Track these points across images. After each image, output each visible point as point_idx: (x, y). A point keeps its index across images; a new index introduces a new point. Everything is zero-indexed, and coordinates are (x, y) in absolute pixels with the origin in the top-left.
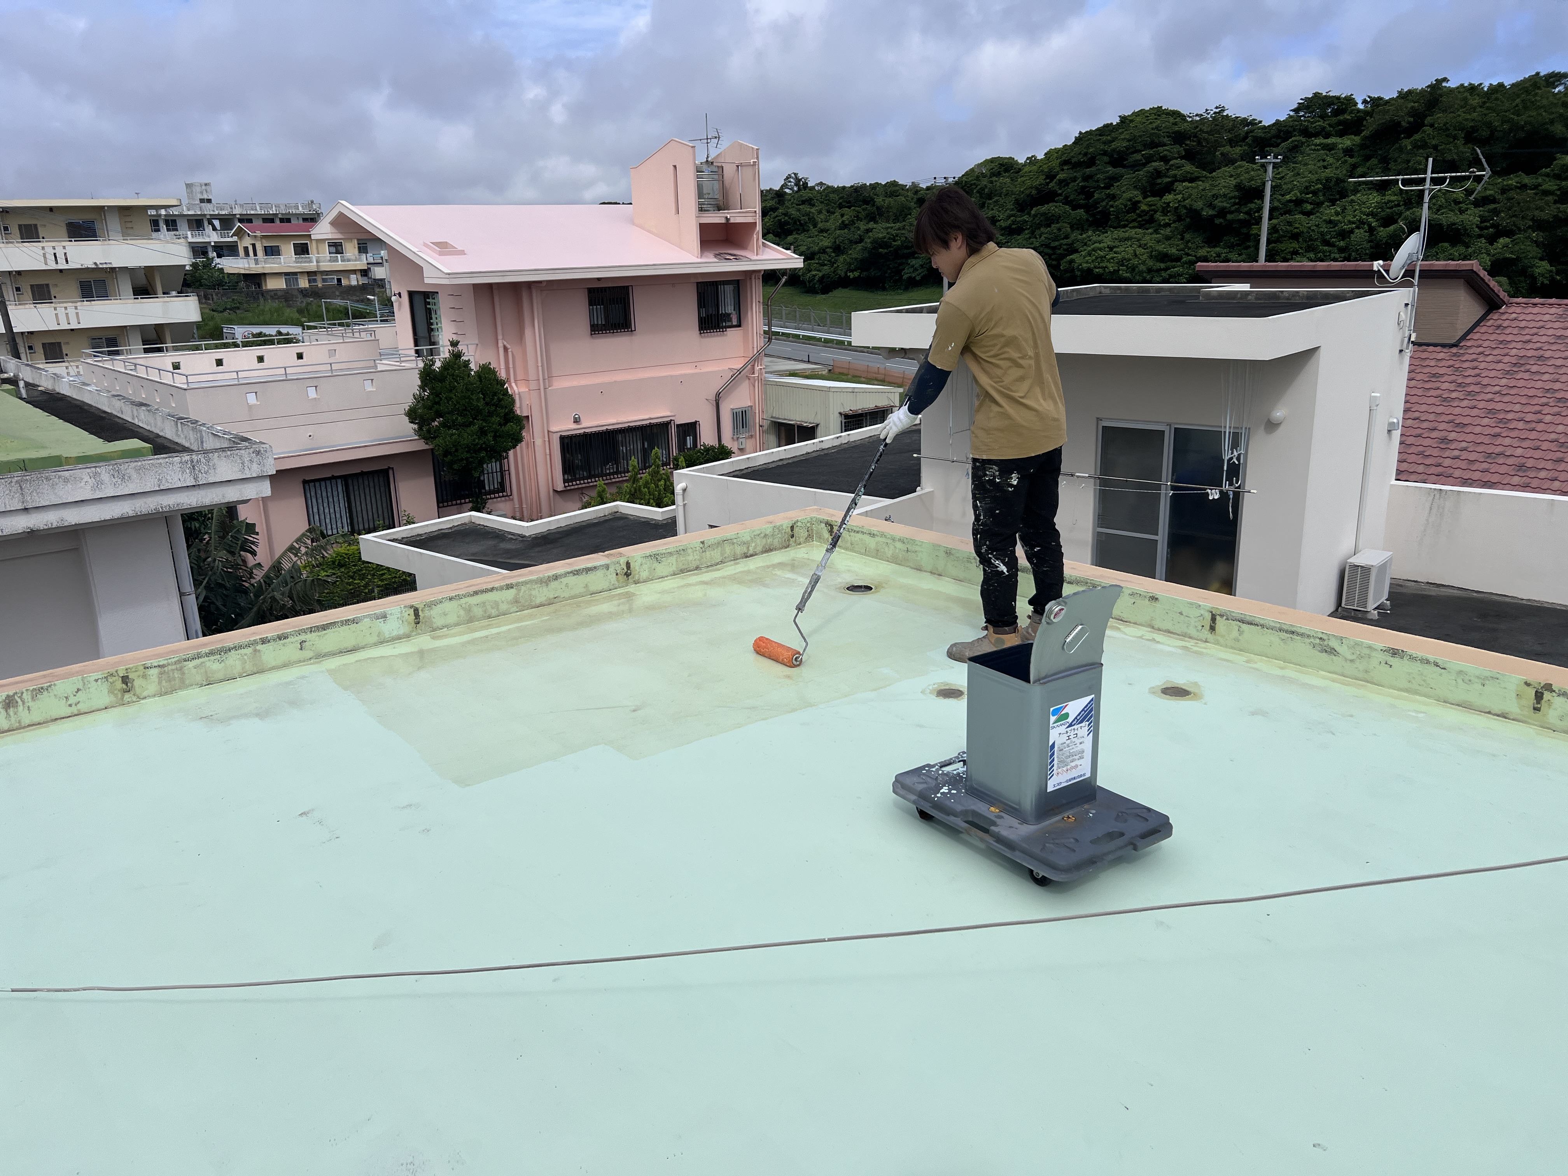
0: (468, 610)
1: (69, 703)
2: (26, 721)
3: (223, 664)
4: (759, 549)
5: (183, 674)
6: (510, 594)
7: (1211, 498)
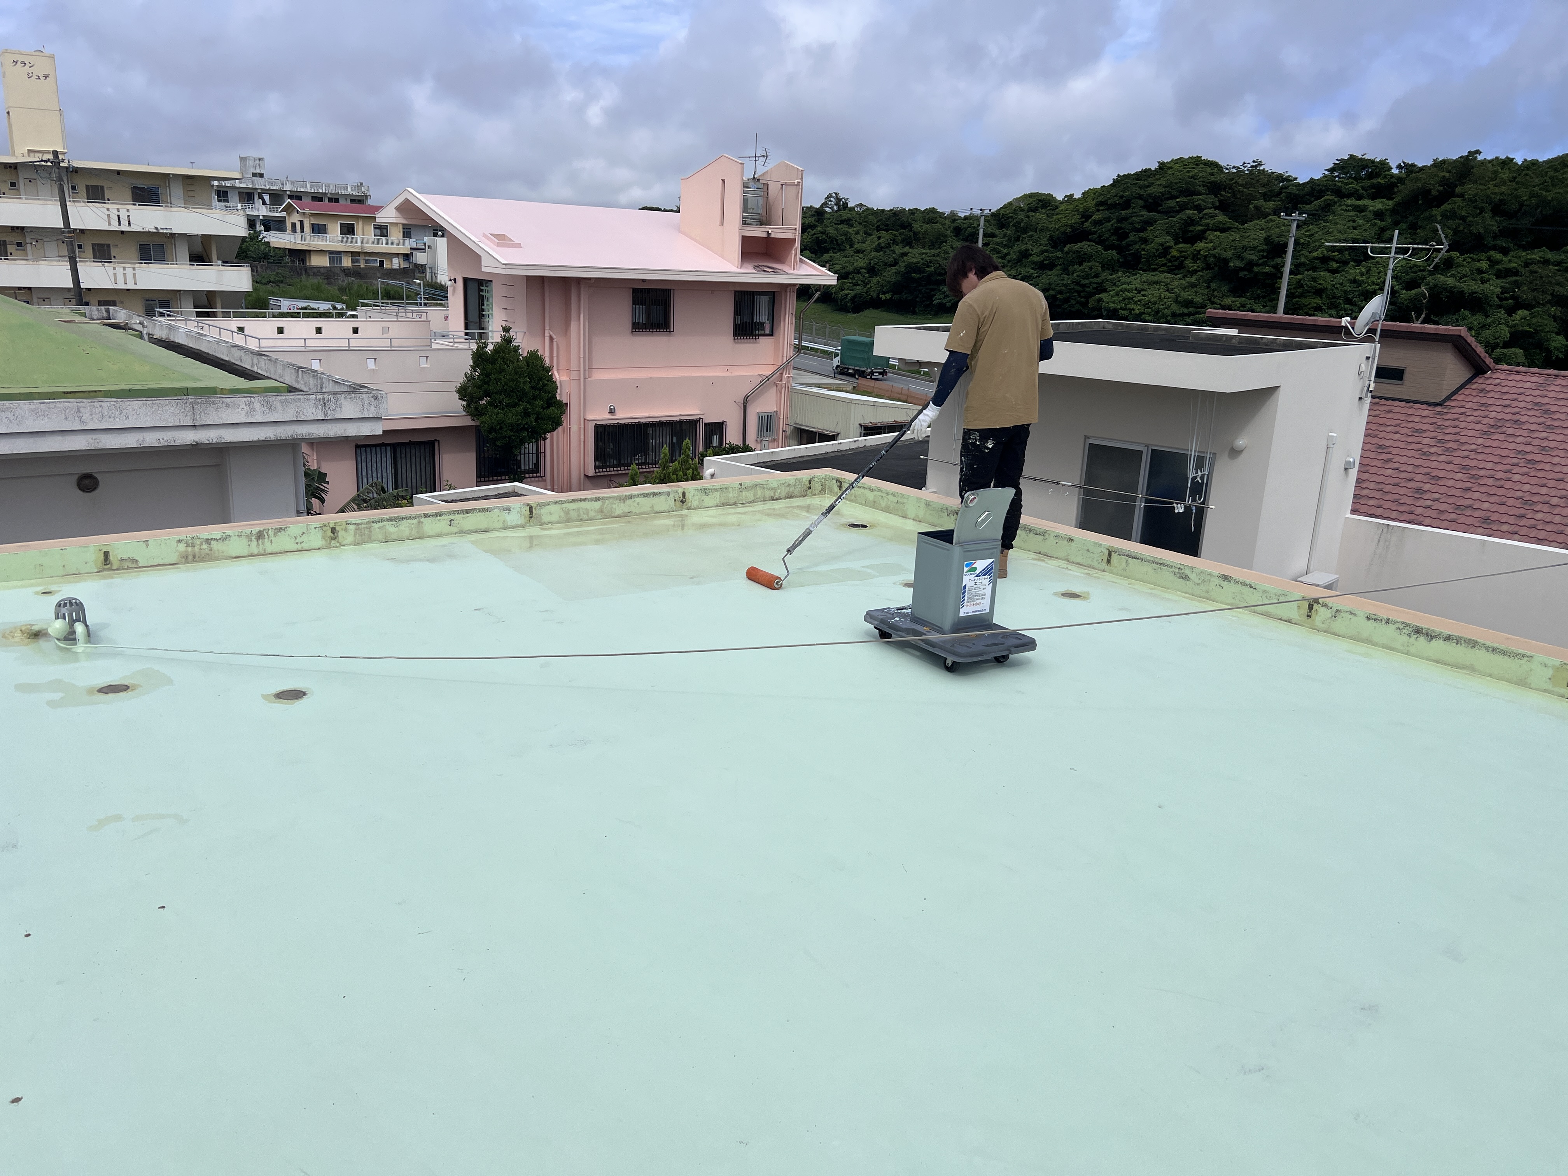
0: (567, 513)
1: (297, 541)
2: (269, 550)
3: (397, 529)
4: (783, 495)
5: (370, 532)
6: (598, 504)
7: (1176, 511)
